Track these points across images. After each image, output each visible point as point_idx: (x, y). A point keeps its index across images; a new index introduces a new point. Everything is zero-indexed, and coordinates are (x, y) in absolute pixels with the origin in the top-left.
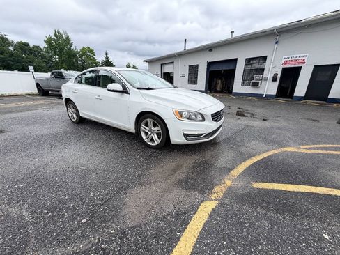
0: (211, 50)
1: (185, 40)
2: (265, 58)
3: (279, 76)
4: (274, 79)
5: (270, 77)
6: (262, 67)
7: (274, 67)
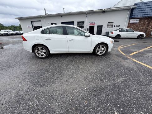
0: (62, 16)
1: (45, 9)
2: (83, 22)
3: (89, 29)
4: (88, 30)
5: (87, 29)
6: (83, 25)
7: (87, 26)
